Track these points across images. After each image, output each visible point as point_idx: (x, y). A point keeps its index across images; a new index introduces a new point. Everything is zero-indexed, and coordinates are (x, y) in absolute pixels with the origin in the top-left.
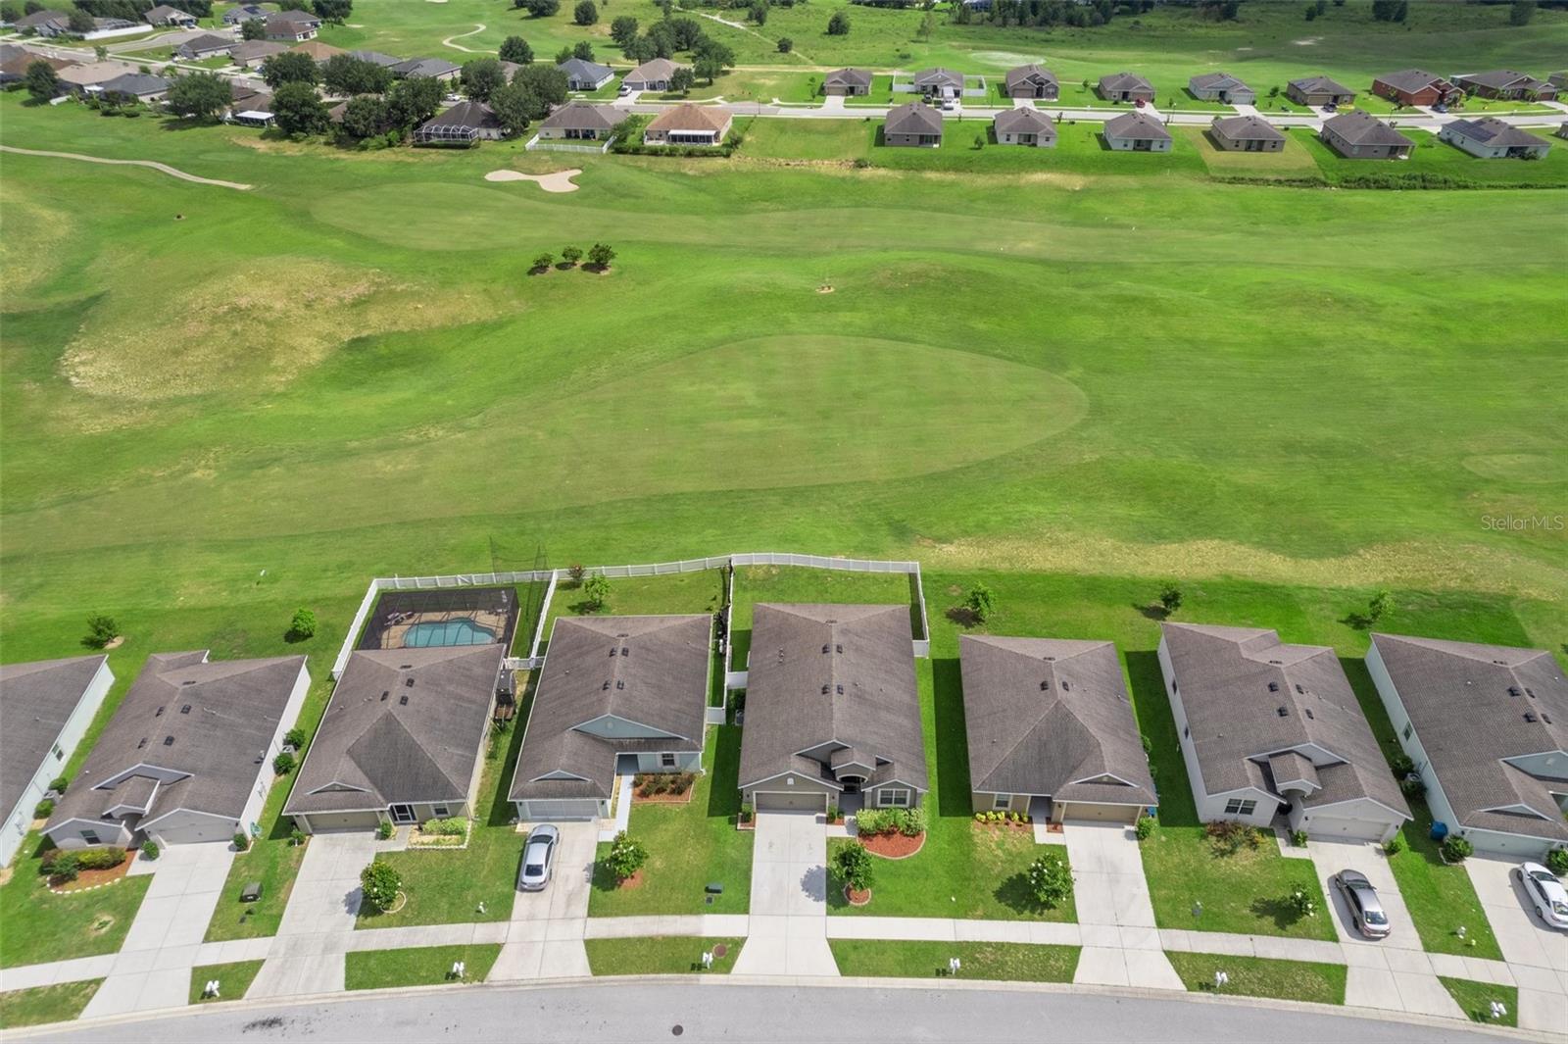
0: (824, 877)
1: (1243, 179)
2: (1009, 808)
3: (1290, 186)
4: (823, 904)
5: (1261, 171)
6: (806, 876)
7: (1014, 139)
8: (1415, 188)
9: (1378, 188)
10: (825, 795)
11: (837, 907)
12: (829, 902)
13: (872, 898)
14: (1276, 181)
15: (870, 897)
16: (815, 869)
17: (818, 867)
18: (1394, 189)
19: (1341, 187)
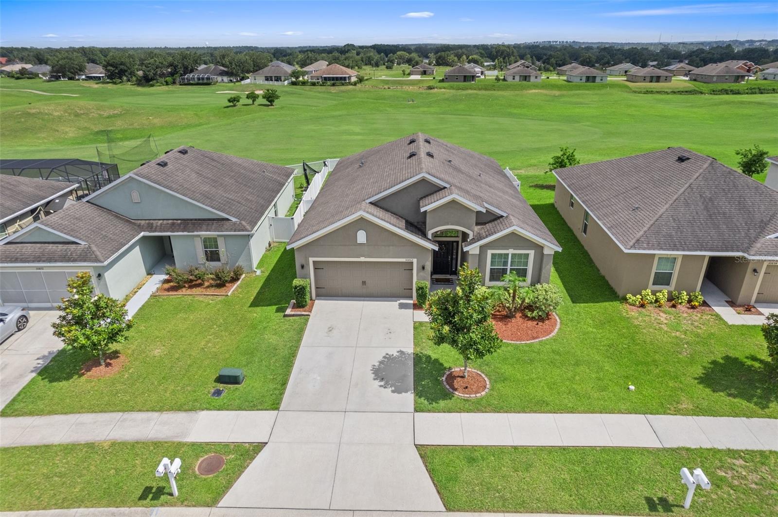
0: (411, 363)
1: (652, 91)
2: (672, 286)
3: (681, 94)
4: (409, 397)
5: (661, 89)
6: (381, 362)
7: (517, 78)
8: (756, 93)
9: (733, 94)
10: (412, 263)
11: (433, 399)
12: (419, 394)
13: (492, 389)
14: (672, 92)
15: (488, 386)
16: (395, 354)
17: (401, 352)
18: (742, 94)
19: (711, 94)
